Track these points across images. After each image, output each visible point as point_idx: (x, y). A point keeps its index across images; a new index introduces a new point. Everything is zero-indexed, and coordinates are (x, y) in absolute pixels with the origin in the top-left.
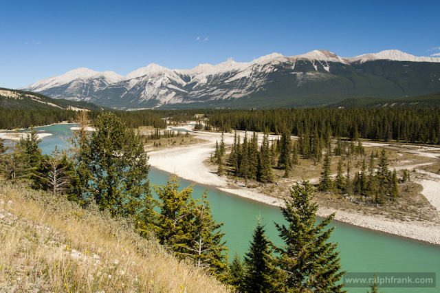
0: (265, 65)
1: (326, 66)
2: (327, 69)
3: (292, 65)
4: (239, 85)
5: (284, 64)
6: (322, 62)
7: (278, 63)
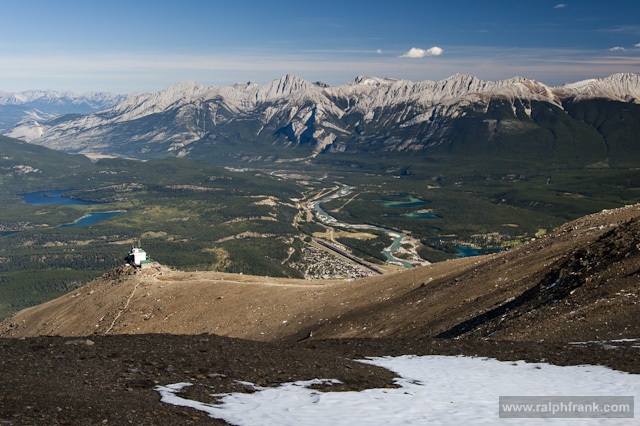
0: (451, 106)
1: (528, 108)
2: (528, 112)
3: (485, 107)
4: (418, 132)
5: (475, 104)
6: (523, 101)
7: (466, 104)
